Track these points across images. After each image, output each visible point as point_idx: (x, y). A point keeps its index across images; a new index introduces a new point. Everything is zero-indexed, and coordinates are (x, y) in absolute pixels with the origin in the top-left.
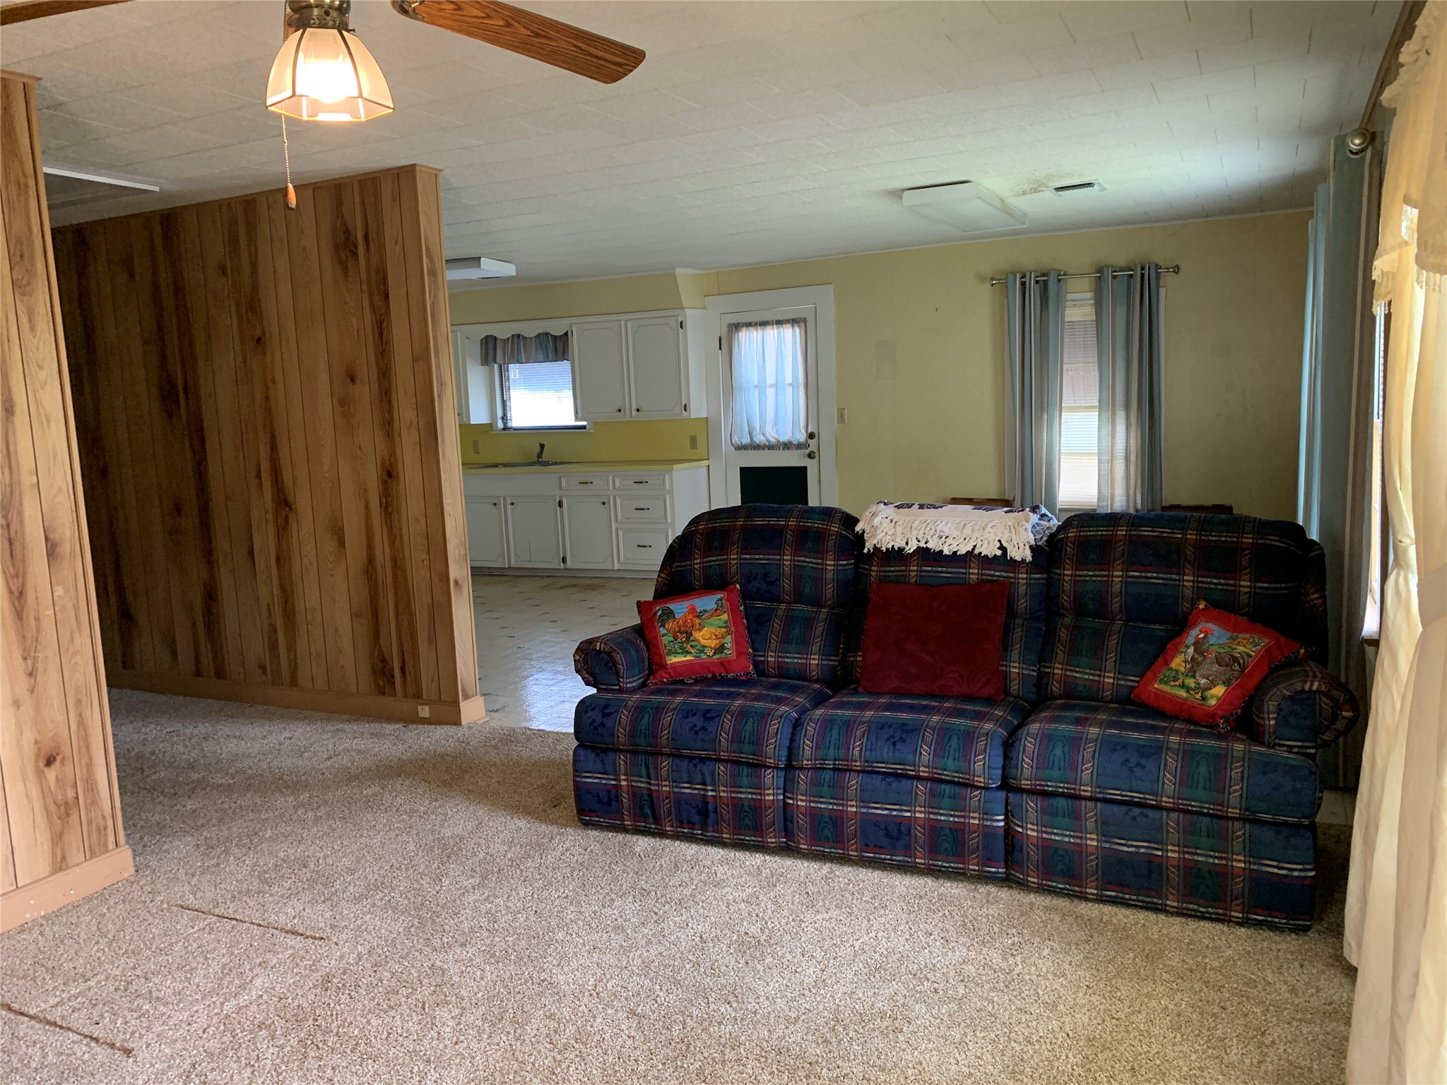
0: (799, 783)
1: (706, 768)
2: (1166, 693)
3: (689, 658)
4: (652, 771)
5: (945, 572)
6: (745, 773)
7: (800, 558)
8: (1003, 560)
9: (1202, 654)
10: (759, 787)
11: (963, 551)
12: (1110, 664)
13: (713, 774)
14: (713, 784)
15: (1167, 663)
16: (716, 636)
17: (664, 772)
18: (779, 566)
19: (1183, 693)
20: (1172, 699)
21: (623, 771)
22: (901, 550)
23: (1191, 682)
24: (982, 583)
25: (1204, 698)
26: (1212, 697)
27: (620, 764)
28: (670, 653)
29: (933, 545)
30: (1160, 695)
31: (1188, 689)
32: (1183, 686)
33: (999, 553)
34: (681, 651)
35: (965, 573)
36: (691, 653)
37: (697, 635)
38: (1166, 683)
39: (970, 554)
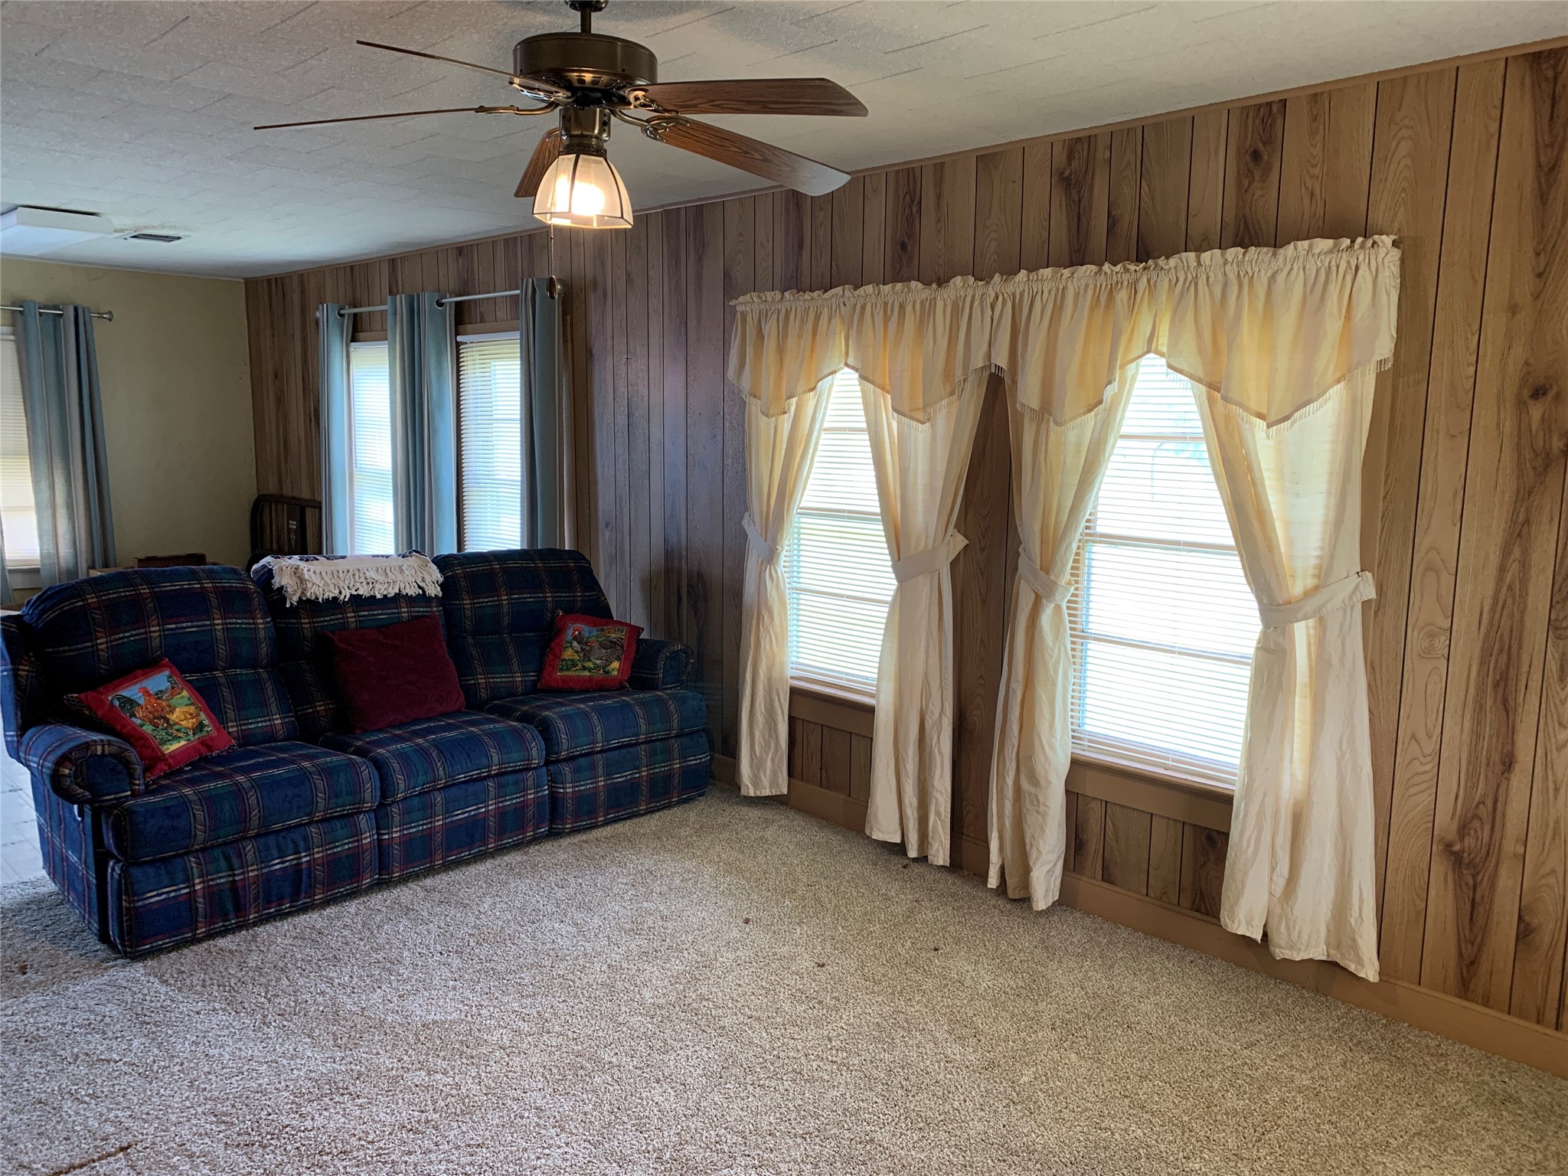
0: (393, 816)
1: (296, 835)
2: (572, 676)
3: (183, 743)
4: (236, 862)
5: (382, 615)
6: (339, 827)
7: (230, 621)
8: (423, 598)
9: (586, 644)
10: (357, 833)
11: (392, 592)
12: (515, 667)
13: (305, 839)
14: (307, 849)
15: (557, 657)
16: (191, 714)
17: (250, 857)
18: (211, 631)
19: (587, 673)
20: (579, 679)
21: (196, 875)
22: (335, 599)
23: (590, 665)
24: (414, 619)
25: (607, 672)
26: (613, 670)
27: (192, 868)
28: (164, 742)
29: (364, 591)
30: (564, 680)
31: (590, 670)
32: (584, 668)
33: (421, 592)
34: (170, 738)
35: (398, 613)
36: (180, 737)
37: (173, 717)
38: (567, 670)
39: (398, 595)
